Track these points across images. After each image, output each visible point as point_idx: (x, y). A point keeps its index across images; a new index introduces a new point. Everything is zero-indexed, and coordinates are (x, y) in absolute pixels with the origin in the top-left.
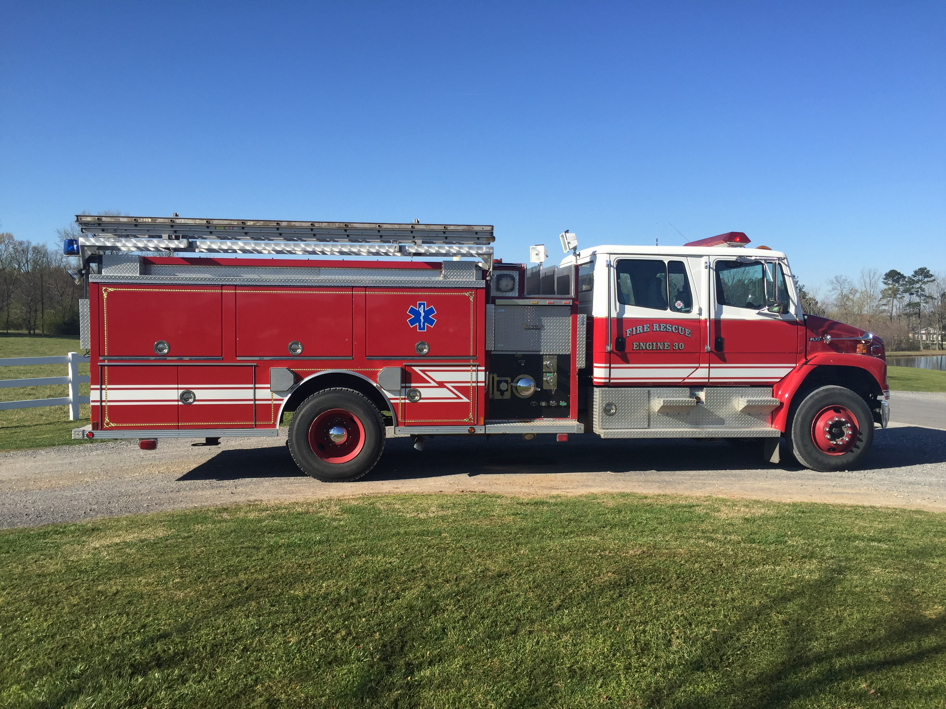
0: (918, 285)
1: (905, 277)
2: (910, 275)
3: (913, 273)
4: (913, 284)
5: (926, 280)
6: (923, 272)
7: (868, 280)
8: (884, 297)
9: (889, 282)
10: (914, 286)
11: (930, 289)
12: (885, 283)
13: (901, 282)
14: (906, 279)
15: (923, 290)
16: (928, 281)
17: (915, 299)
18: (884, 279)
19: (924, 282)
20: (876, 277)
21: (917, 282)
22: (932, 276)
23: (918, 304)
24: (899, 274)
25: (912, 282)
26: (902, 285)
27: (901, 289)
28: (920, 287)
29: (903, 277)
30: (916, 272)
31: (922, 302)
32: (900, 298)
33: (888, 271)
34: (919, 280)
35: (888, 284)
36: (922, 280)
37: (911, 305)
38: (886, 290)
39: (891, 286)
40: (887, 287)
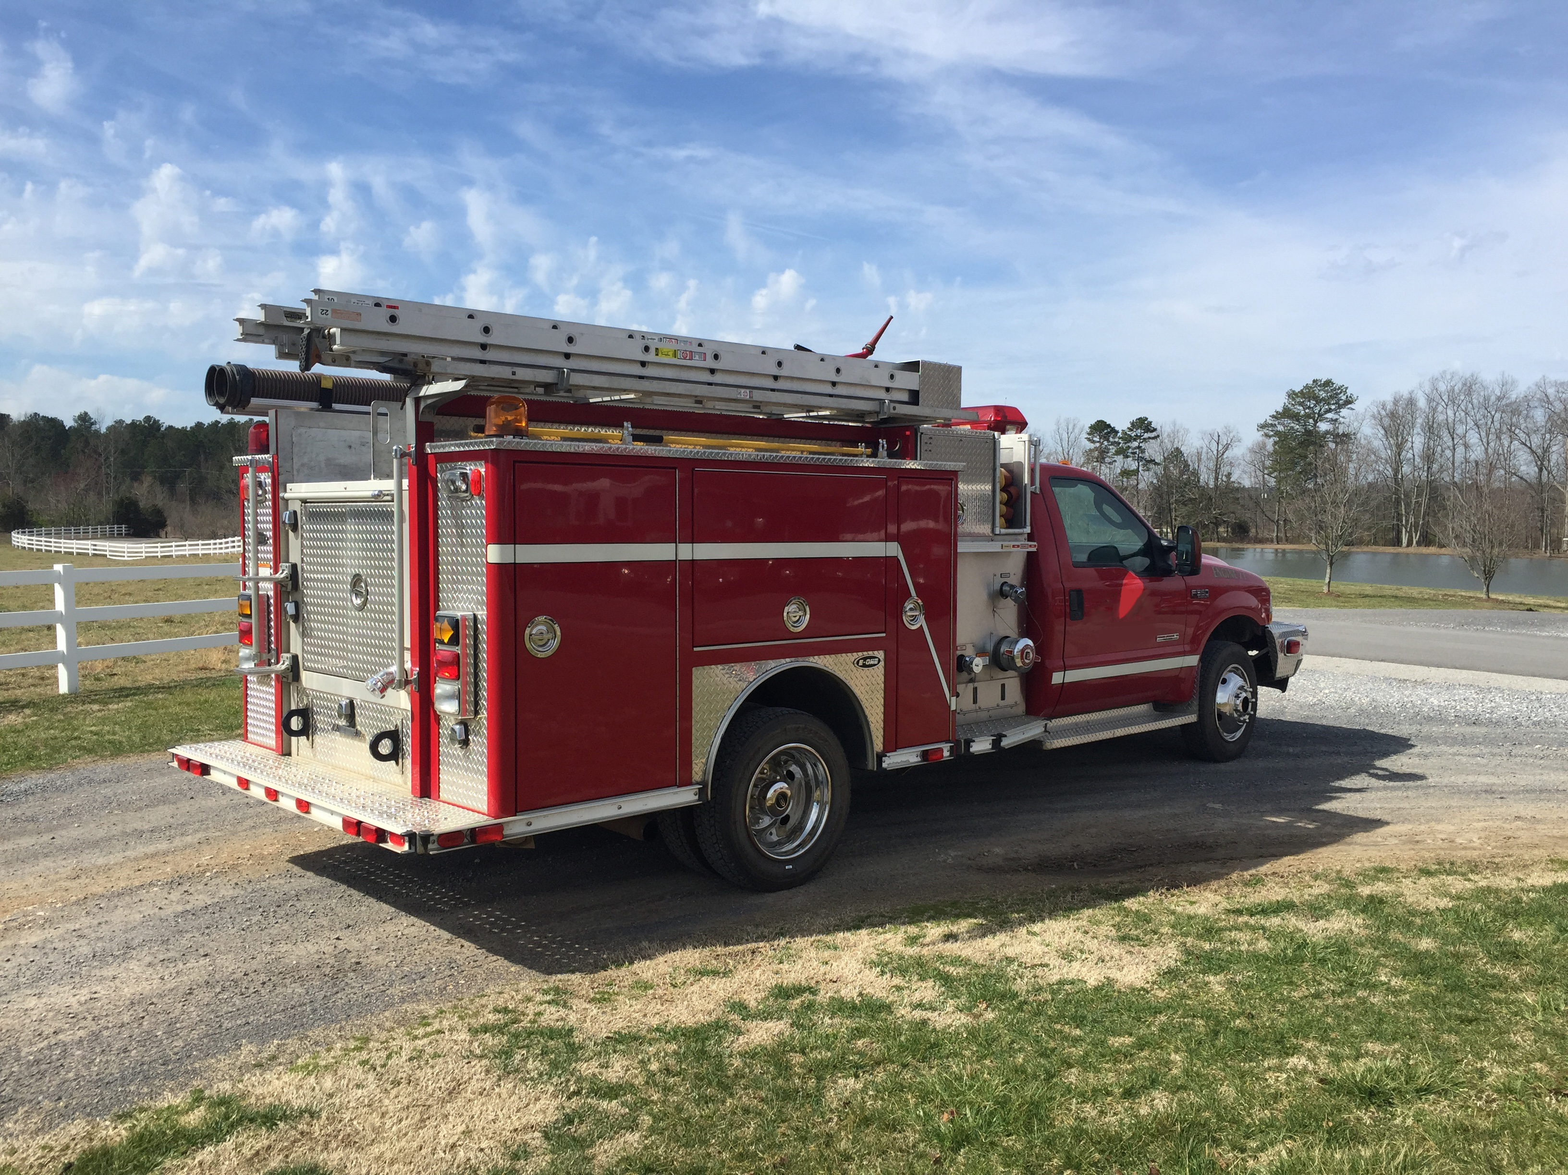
0: (1135, 444)
1: (1117, 432)
2: (1125, 428)
3: (1129, 426)
4: (1130, 441)
5: (1146, 435)
6: (1143, 424)
7: (1065, 436)
8: (1088, 462)
9: (1095, 439)
10: (1129, 444)
11: (1153, 450)
12: (1089, 440)
13: (1111, 439)
14: (1120, 434)
15: (1143, 451)
16: (1149, 438)
17: (1132, 464)
18: (1089, 434)
19: (1144, 439)
20: (1077, 431)
21: (1135, 440)
22: (1155, 430)
23: (1135, 473)
24: (1109, 426)
25: (1128, 439)
26: (1113, 444)
27: (1113, 450)
28: (1139, 447)
29: (1114, 431)
30: (1133, 424)
31: (1141, 469)
32: (1110, 463)
33: (1093, 423)
34: (1136, 435)
35: (1093, 442)
36: (1141, 436)
37: (1126, 473)
38: (1090, 450)
39: (1098, 445)
40: (1092, 446)
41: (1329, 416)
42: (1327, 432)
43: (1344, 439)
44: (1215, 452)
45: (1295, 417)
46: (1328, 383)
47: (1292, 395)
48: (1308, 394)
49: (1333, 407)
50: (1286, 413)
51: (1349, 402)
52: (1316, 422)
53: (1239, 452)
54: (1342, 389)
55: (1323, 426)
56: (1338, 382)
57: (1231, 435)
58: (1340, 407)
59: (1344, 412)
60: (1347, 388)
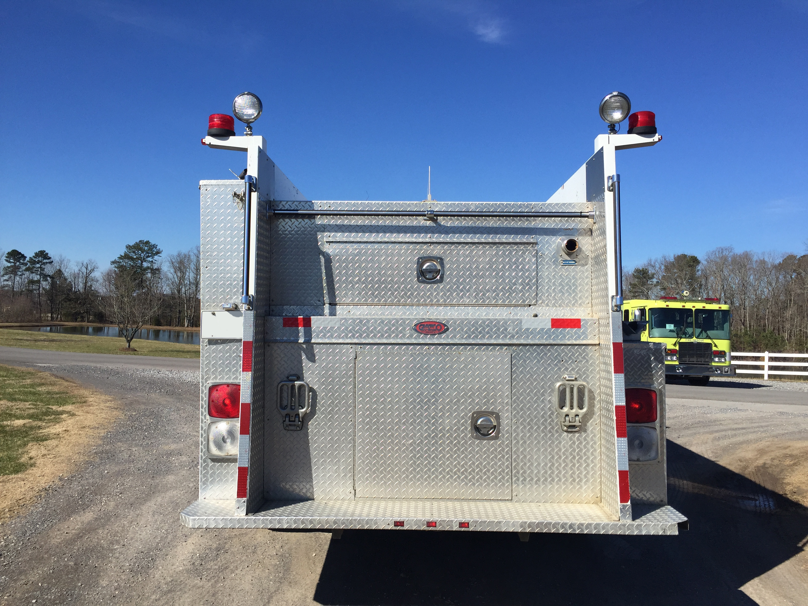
0: (38, 265)
2: (32, 256)
3: (34, 255)
5: (45, 261)
6: (43, 255)
8: (6, 274)
9: (11, 260)
10: (34, 265)
11: (48, 269)
12: (7, 261)
14: (28, 259)
15: (42, 270)
16: (47, 263)
17: (36, 277)
18: (7, 257)
19: (44, 263)
21: (38, 263)
22: (50, 258)
23: (38, 282)
24: (20, 253)
25: (34, 262)
26: (23, 264)
28: (40, 267)
29: (24, 257)
30: (36, 254)
31: (41, 279)
32: (20, 275)
33: (10, 250)
34: (39, 260)
35: (10, 262)
36: (41, 261)
37: (32, 282)
38: (8, 267)
39: (13, 264)
40: (9, 265)
41: (150, 259)
42: (148, 268)
43: (156, 271)
44: (85, 273)
45: (132, 259)
46: (147, 242)
47: (128, 247)
48: (137, 247)
49: (150, 255)
50: (126, 257)
51: (158, 253)
52: (142, 262)
53: (97, 274)
54: (155, 246)
55: (145, 265)
56: (153, 242)
57: (93, 265)
58: (153, 255)
59: (156, 257)
60: (157, 245)
